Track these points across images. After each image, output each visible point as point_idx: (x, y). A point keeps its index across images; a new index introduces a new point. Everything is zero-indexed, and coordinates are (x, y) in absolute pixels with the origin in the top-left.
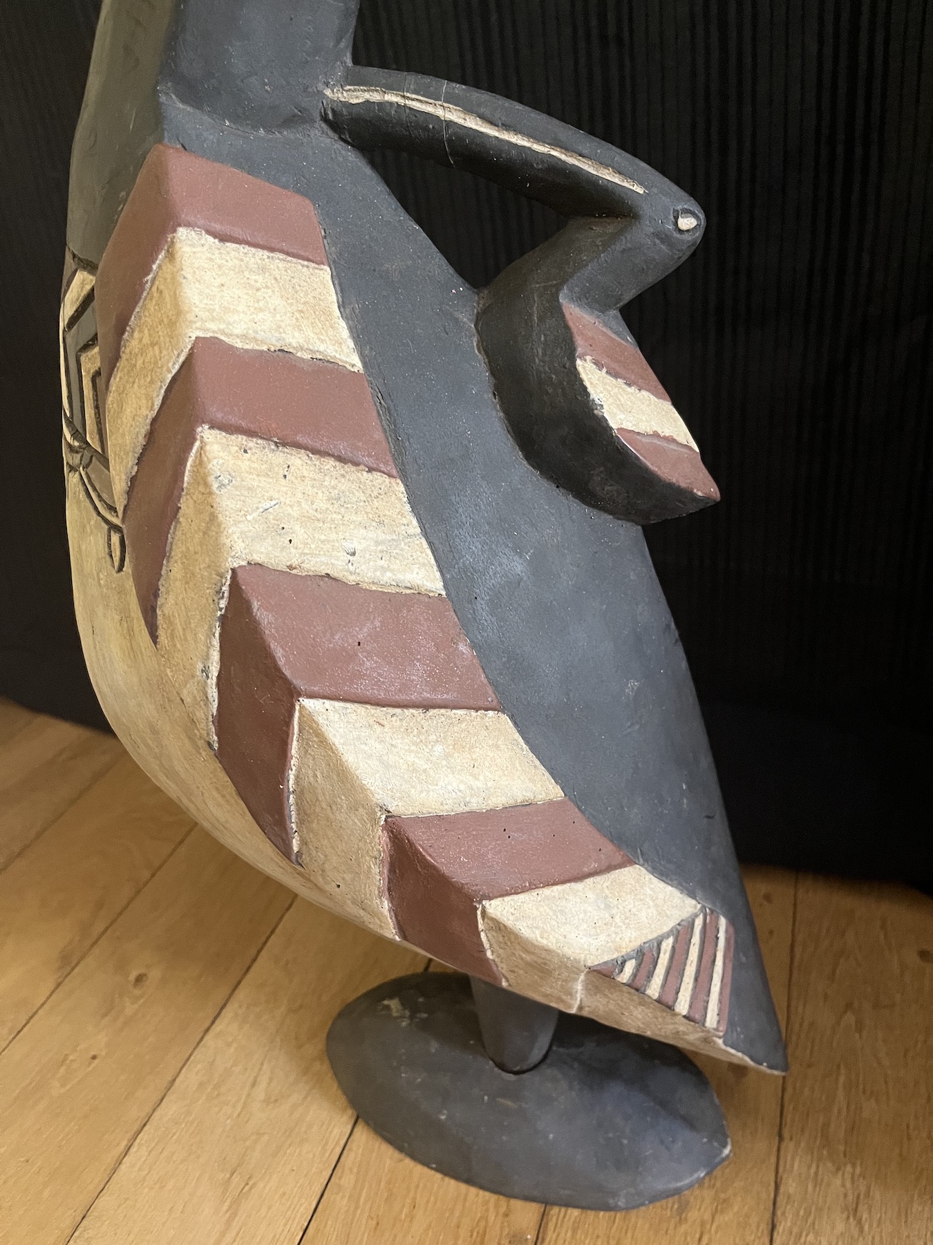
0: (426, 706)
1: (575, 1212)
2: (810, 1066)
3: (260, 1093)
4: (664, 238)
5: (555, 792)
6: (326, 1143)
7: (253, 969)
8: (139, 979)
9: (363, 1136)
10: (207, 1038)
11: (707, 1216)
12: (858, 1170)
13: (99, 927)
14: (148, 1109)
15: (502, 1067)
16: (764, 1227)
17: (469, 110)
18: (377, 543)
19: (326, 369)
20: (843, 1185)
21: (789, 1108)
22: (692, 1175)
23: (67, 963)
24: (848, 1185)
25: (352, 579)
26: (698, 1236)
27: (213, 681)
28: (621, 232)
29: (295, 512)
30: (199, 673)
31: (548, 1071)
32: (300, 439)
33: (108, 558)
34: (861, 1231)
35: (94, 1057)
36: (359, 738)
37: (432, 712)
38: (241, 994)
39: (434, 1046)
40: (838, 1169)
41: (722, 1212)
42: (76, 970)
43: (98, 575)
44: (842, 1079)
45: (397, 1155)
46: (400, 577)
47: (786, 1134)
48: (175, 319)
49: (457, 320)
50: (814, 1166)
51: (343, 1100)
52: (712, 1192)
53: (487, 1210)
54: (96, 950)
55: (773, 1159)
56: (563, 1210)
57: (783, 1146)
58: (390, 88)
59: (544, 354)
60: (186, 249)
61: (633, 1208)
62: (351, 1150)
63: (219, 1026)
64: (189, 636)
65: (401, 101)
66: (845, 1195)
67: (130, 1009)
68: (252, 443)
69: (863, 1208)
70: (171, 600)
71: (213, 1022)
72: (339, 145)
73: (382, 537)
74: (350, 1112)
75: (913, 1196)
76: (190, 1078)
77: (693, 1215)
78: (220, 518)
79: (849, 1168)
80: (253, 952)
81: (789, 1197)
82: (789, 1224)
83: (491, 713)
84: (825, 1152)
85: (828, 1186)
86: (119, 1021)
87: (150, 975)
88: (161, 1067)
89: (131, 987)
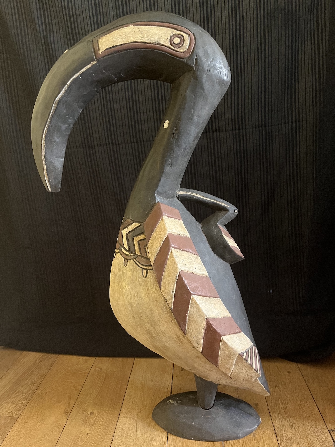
0: (210, 297)
1: (230, 441)
2: (272, 399)
3: (139, 433)
4: (233, 214)
5: (230, 315)
6: (162, 440)
7: (123, 405)
8: (91, 413)
9: (171, 437)
10: (118, 423)
11: (261, 435)
12: (290, 419)
13: (72, 403)
14: (110, 442)
15: (204, 408)
16: (274, 435)
17: (200, 195)
18: (198, 267)
19: (185, 237)
21: (270, 410)
22: (255, 426)
23: (67, 414)
24: (289, 422)
25: (196, 273)
26: (260, 440)
27: (174, 294)
28: (226, 213)
29: (186, 262)
30: (171, 293)
31: (215, 407)
32: (185, 249)
33: (142, 276)
34: (295, 431)
35: (88, 434)
36: (201, 302)
37: (211, 298)
38: (123, 411)
39: (186, 407)
40: (286, 420)
41: (264, 434)
42: (71, 415)
43: (139, 279)
44: (280, 401)
45: (182, 439)
46: (202, 273)
47: (272, 415)
48: (165, 230)
49: (199, 228)
50: (280, 420)
51: (162, 430)
52: (260, 430)
53: (209, 445)
54: (75, 409)
55: (271, 421)
56: (227, 441)
57: (272, 418)
58: (187, 192)
59: (216, 233)
60: (165, 219)
61: (243, 437)
62: (169, 440)
63: (120, 421)
64: (169, 286)
65: (189, 194)
66: (289, 424)
67: (92, 421)
68: (178, 250)
69: (294, 426)
70: (165, 279)
71: (118, 420)
72: (178, 200)
73: (199, 266)
74: (165, 432)
76: (118, 433)
77: (257, 436)
78: (177, 263)
79: (288, 419)
80: (121, 401)
81: (277, 427)
82: (279, 433)
83: (218, 299)
84: (282, 417)
85: (285, 423)
86: (91, 424)
87: (94, 412)
88: (108, 432)
89: (90, 416)
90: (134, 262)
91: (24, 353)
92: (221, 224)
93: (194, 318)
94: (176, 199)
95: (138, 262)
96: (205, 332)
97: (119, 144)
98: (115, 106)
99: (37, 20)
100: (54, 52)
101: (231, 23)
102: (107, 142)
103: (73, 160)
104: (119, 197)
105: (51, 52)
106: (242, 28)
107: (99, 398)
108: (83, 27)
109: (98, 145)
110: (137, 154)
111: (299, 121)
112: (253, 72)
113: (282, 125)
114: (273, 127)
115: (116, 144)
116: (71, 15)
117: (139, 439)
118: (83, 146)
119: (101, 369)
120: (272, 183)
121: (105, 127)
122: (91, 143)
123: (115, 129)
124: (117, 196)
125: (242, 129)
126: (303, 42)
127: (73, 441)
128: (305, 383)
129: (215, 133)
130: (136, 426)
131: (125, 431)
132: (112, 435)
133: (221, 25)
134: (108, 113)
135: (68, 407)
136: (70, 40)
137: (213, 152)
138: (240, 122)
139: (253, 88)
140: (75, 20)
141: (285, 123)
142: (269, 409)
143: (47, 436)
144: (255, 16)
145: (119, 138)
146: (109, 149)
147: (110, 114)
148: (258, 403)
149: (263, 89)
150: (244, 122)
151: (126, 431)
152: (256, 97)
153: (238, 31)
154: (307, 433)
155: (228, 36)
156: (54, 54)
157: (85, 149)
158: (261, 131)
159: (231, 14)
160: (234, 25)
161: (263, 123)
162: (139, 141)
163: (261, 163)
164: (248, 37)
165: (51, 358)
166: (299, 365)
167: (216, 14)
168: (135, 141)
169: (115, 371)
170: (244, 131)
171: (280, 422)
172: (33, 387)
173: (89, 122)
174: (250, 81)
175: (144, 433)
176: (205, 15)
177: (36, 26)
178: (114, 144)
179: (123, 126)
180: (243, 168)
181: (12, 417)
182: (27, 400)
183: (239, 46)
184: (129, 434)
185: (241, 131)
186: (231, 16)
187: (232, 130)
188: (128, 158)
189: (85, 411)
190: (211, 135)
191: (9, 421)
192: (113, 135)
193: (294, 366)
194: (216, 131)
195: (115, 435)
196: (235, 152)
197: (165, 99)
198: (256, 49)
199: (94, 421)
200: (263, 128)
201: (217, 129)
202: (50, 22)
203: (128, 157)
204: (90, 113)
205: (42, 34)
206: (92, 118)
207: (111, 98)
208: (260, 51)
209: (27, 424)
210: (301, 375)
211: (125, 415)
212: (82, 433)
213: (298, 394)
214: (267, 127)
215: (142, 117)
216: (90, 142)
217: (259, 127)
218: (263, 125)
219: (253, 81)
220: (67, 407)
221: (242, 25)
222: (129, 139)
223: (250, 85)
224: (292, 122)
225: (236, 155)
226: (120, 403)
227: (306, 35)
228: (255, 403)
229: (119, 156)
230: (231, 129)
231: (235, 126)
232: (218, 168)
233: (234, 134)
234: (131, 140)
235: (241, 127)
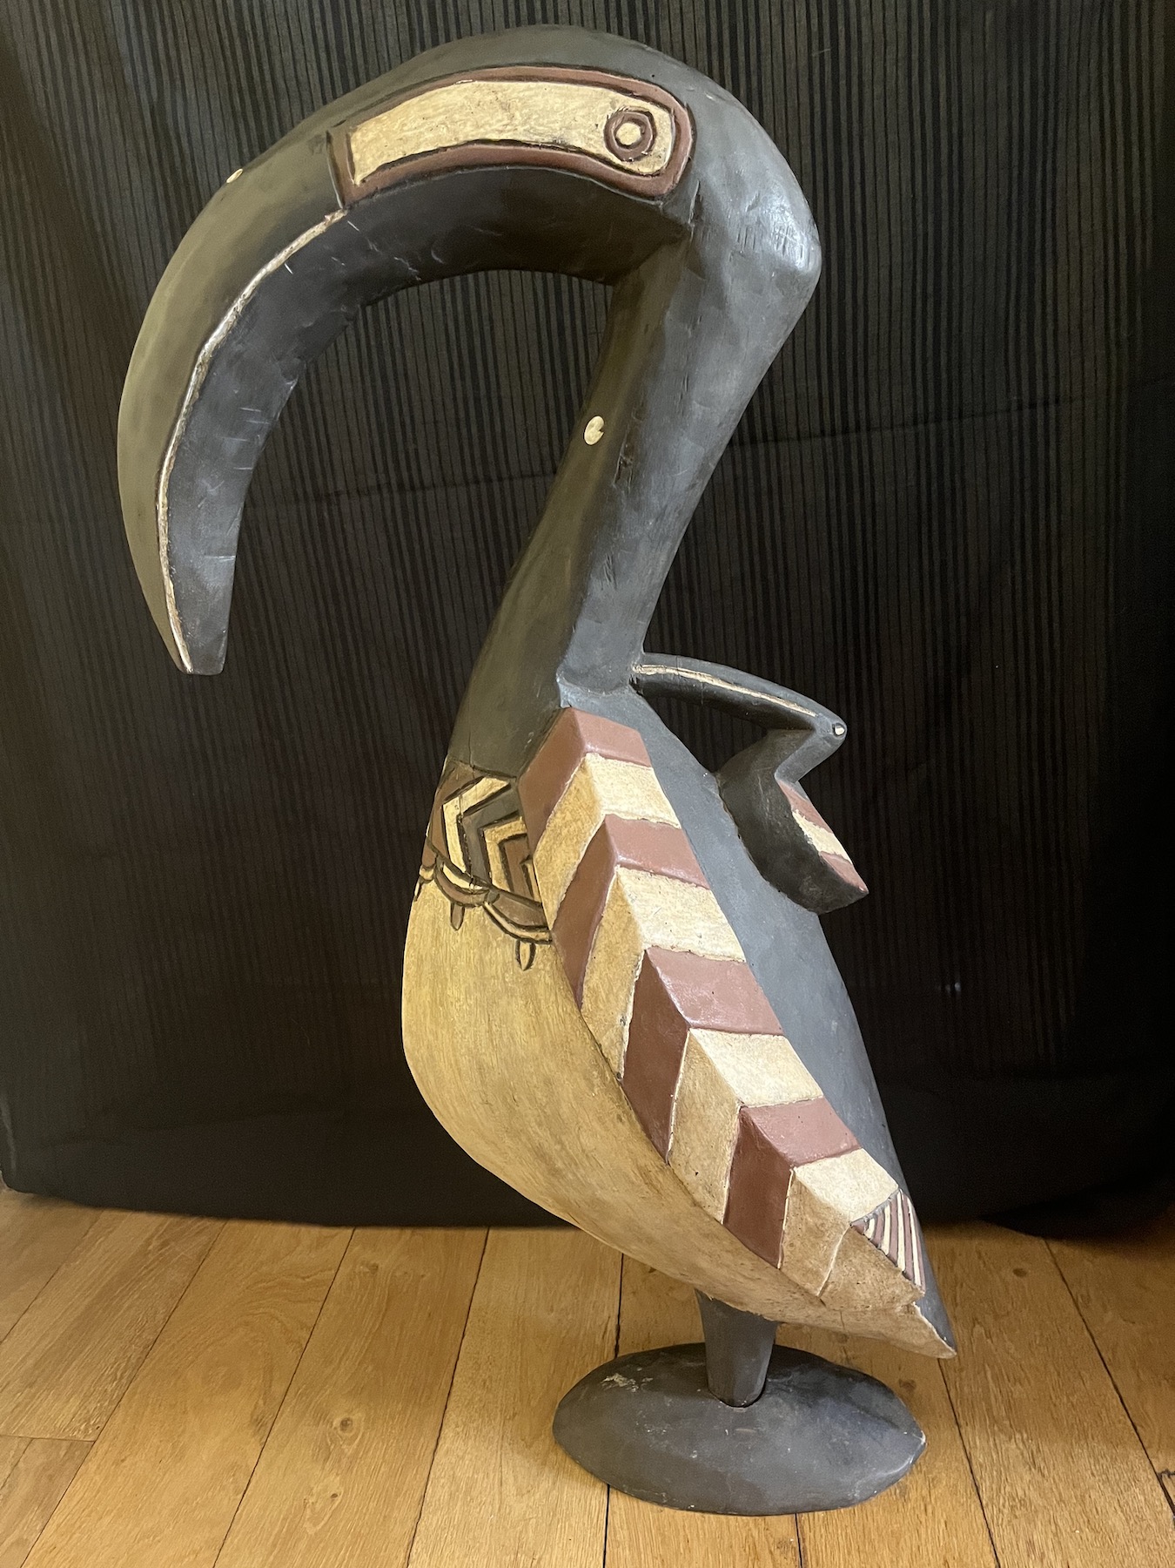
0: (751, 1033)
1: (822, 1514)
2: (961, 1370)
3: (510, 1488)
4: (829, 739)
5: (819, 1093)
6: (590, 1513)
7: (453, 1394)
8: (345, 1424)
9: (620, 1502)
10: (437, 1456)
11: (925, 1492)
12: (1025, 1436)
13: (278, 1389)
14: (410, 1524)
15: (732, 1403)
16: (971, 1490)
17: (715, 676)
18: (710, 929)
19: (664, 827)
20: (1018, 1448)
21: (957, 1403)
22: (904, 1462)
23: (262, 1425)
24: (1021, 1446)
25: (701, 953)
26: (923, 1508)
27: (627, 1027)
28: (803, 740)
29: (669, 913)
30: (618, 1022)
31: (769, 1399)
32: (663, 870)
33: (516, 962)
34: (1043, 1476)
35: (335, 1496)
36: (721, 1054)
37: (753, 1036)
38: (452, 1416)
39: (668, 1401)
40: (1010, 1437)
41: (935, 1487)
42: (275, 1429)
43: (503, 975)
44: (989, 1373)
45: (656, 1507)
46: (724, 949)
47: (962, 1422)
49: (710, 793)
50: (991, 1439)
51: (589, 1479)
52: (921, 1476)
53: (750, 1530)
54: (287, 1410)
55: (959, 1442)
56: (811, 1514)
57: (963, 1431)
58: (668, 665)
59: (771, 810)
60: (593, 765)
61: (866, 1500)
62: (613, 1513)
63: (444, 1445)
64: (612, 998)
65: (676, 673)
66: (1022, 1454)
67: (349, 1450)
68: (641, 874)
69: (1039, 1461)
70: (596, 976)
71: (437, 1444)
72: (636, 697)
73: (712, 926)
74: (599, 1485)
75: (1072, 1444)
76: (439, 1492)
77: (913, 1495)
78: (636, 919)
79: (1018, 1436)
80: (446, 1378)
81: (981, 1466)
82: (988, 1484)
83: (780, 1037)
84: (996, 1428)
85: (1007, 1450)
86: (344, 1460)
87: (353, 1418)
88: (405, 1489)
89: (340, 1432)
90: (486, 916)
91: (107, 1215)
92: (787, 776)
93: (698, 1106)
94: (629, 692)
95: (502, 915)
96: (737, 1152)
97: (423, 487)
98: (409, 354)
99: (124, 49)
100: (188, 161)
101: (815, 54)
102: (383, 481)
103: (260, 542)
104: (425, 674)
105: (177, 160)
106: (855, 72)
107: (370, 1368)
108: (290, 72)
109: (348, 493)
110: (488, 522)
111: (1057, 401)
112: (895, 229)
113: (999, 417)
114: (966, 421)
115: (413, 488)
116: (248, 28)
117: (510, 1511)
118: (296, 495)
119: (375, 1268)
120: (963, 619)
121: (374, 427)
122: (326, 485)
123: (409, 434)
124: (420, 670)
125: (858, 428)
126: (1073, 118)
127: (285, 1519)
128: (1073, 1310)
129: (761, 446)
130: (498, 1465)
131: (463, 1484)
132: (417, 1496)
133: (781, 60)
134: (384, 378)
135: (264, 1404)
136: (245, 120)
137: (753, 513)
138: (851, 407)
139: (897, 284)
140: (263, 47)
141: (1009, 410)
142: (954, 1401)
143: (194, 1504)
144: (903, 28)
145: (424, 467)
146: (387, 504)
147: (392, 383)
148: (913, 1382)
149: (930, 289)
150: (862, 406)
151: (467, 1484)
152: (907, 315)
153: (843, 82)
154: (1082, 1484)
155: (805, 99)
156: (189, 170)
157: (302, 506)
158: (922, 438)
159: (815, 21)
160: (827, 58)
161: (931, 408)
162: (494, 476)
163: (925, 550)
164: (878, 103)
165: (200, 1231)
166: (1055, 1247)
167: (764, 21)
168: (481, 477)
169: (423, 1276)
170: (864, 436)
171: (989, 1448)
172: (139, 1336)
173: (318, 410)
174: (884, 261)
175: (524, 1491)
176: (726, 26)
177: (123, 70)
178: (407, 486)
179: (436, 422)
180: (860, 568)
181: (73, 1443)
182: (124, 1381)
183: (844, 135)
184: (474, 1494)
185: (853, 437)
186: (815, 29)
187: (823, 432)
188: (455, 534)
189: (322, 1416)
190: (748, 454)
191: (62, 1453)
192: (402, 456)
193: (1035, 1252)
194: (765, 440)
195: (427, 1499)
196: (833, 511)
197: (584, 326)
198: (906, 145)
199: (357, 1452)
200: (932, 426)
201: (770, 429)
202: (173, 53)
203: (457, 535)
204: (318, 381)
205: (144, 96)
206: (326, 398)
207: (394, 324)
208: (918, 152)
209: (123, 1464)
210: (1060, 1281)
211: (459, 1430)
212: (314, 1491)
213: (1050, 1349)
214: (945, 424)
215: (505, 391)
216: (320, 481)
217: (915, 423)
218: (931, 417)
219: (897, 259)
220: (261, 1402)
221: (855, 59)
222: (458, 471)
223: (884, 272)
224: (1033, 406)
225: (834, 521)
226: (443, 1387)
227: (1083, 91)
228: (904, 1379)
229: (424, 530)
230: (818, 432)
231: (833, 419)
232: (771, 569)
233: (829, 450)
234: (465, 474)
235: (852, 424)
